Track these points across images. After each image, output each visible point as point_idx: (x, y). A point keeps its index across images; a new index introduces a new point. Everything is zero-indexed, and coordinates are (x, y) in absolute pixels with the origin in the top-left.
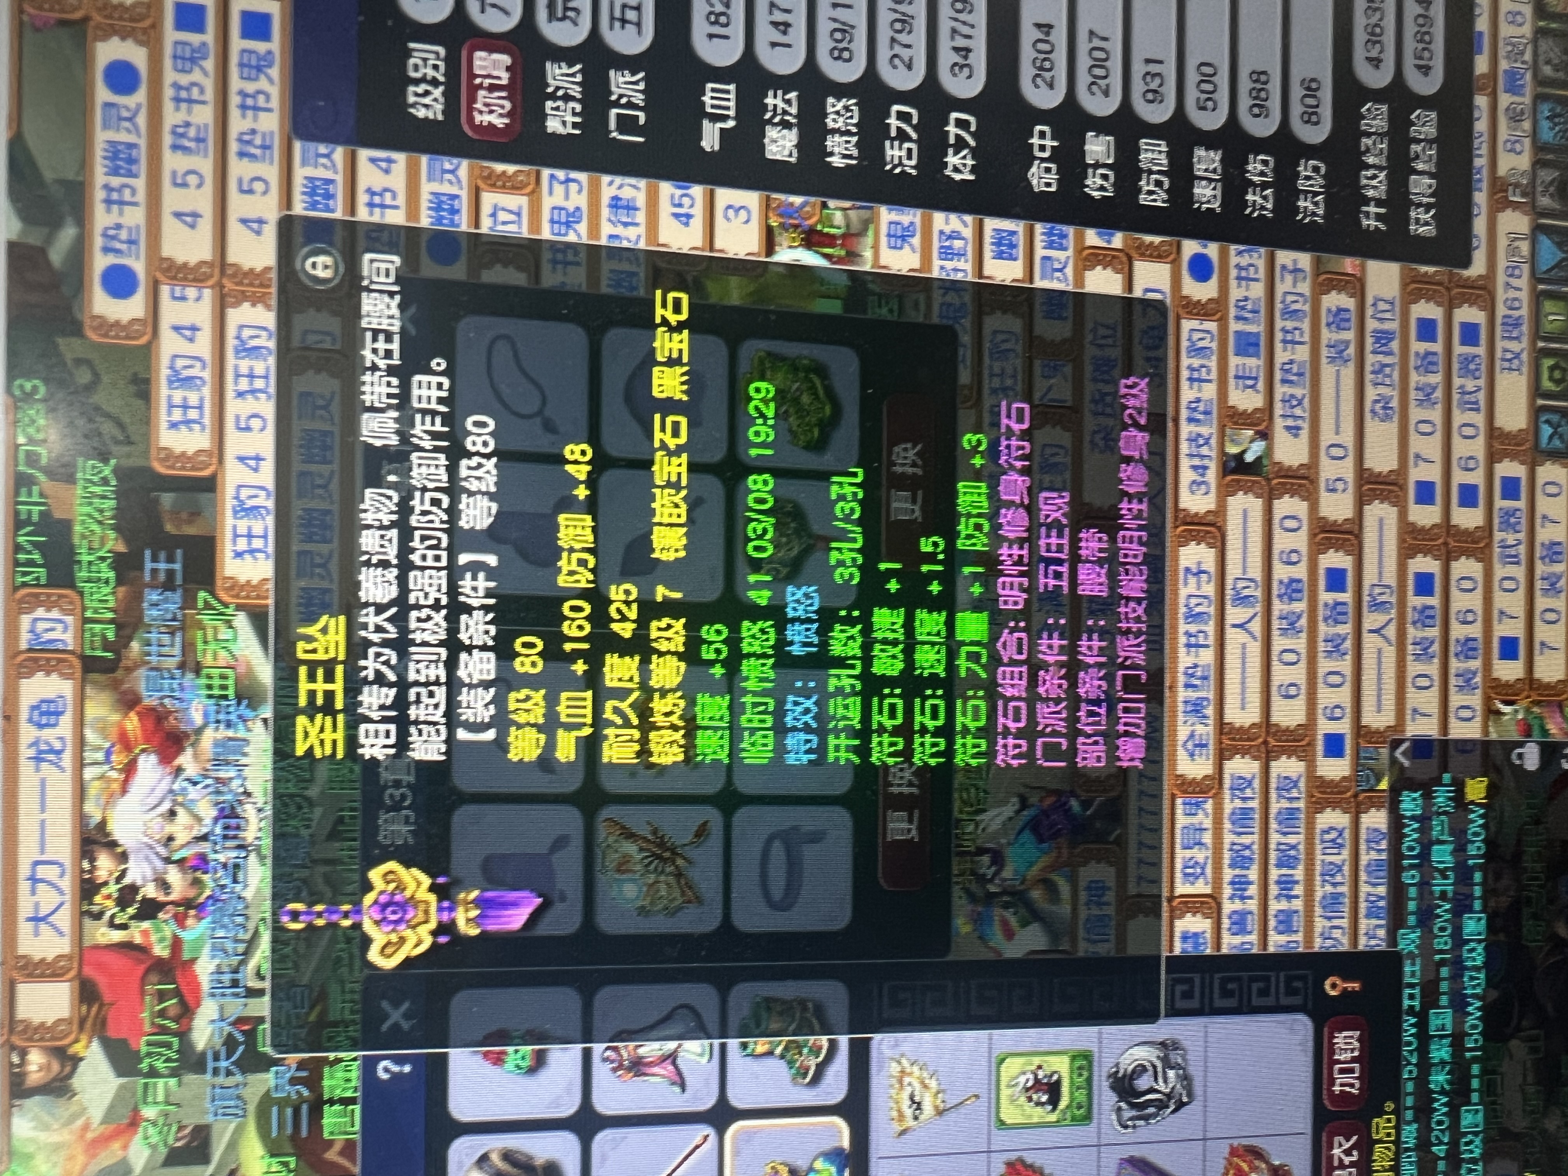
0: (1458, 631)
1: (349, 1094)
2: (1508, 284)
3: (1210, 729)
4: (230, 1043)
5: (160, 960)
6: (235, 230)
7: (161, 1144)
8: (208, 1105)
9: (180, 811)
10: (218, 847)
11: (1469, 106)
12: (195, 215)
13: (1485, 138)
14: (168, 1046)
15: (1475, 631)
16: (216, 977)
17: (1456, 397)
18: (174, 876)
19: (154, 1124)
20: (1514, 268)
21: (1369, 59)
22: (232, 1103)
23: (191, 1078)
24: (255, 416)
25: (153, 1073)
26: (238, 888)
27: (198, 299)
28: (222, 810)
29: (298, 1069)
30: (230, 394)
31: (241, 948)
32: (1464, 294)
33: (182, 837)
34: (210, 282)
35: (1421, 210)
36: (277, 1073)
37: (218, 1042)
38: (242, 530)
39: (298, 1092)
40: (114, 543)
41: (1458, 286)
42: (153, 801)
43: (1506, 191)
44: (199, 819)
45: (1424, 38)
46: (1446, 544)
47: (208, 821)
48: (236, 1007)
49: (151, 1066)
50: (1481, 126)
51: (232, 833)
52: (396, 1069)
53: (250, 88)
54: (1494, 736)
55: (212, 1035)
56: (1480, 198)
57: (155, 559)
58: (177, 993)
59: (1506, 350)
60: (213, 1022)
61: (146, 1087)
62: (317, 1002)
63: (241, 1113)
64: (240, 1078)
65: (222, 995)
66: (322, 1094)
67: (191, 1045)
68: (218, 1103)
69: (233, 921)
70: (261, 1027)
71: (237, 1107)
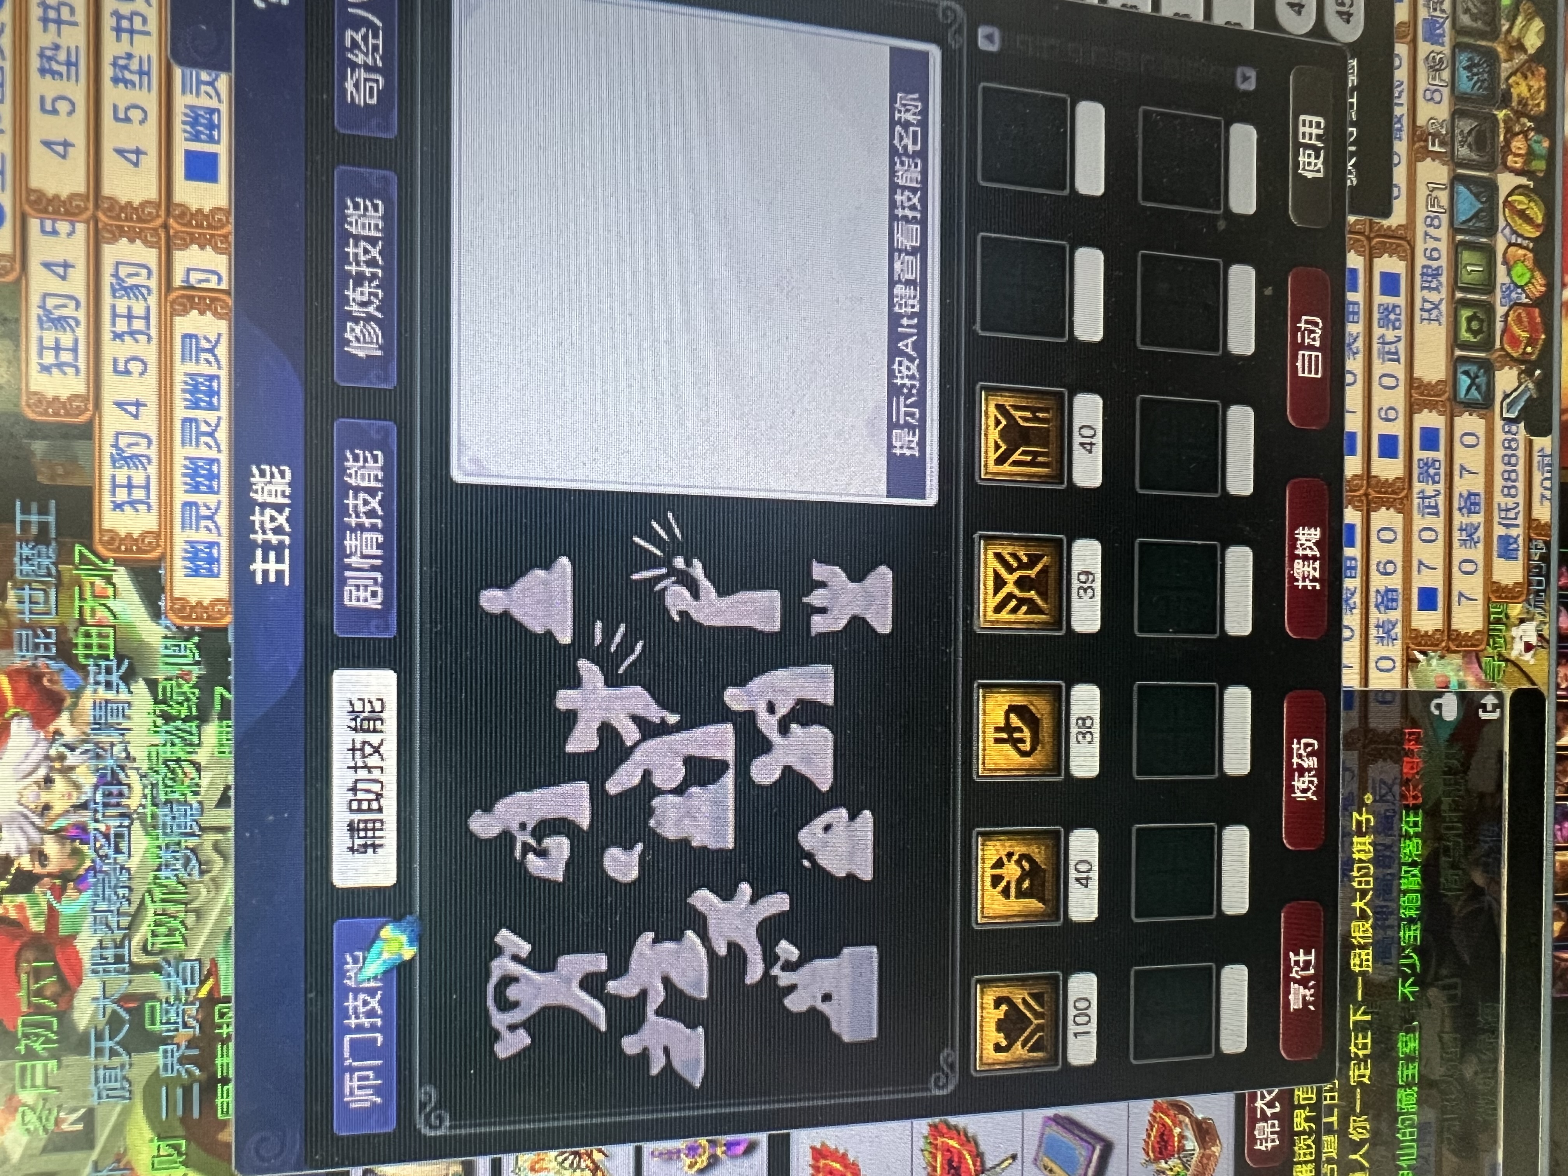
0: (1378, 582)
2: (1426, 234)
4: (115, 1022)
5: (36, 936)
6: (110, 162)
7: (41, 1129)
8: (92, 1087)
9: (57, 777)
10: (99, 816)
11: (1390, 54)
12: (66, 144)
13: (1405, 86)
14: (47, 1026)
15: (1396, 582)
16: (98, 952)
17: (1376, 347)
18: (51, 847)
19: (33, 1109)
20: (1432, 219)
21: (1291, 5)
22: (118, 1085)
23: (73, 1060)
24: (135, 359)
25: (31, 1054)
26: (121, 858)
27: (70, 234)
28: (103, 776)
29: (187, 1047)
30: (107, 336)
31: (125, 921)
32: (1383, 244)
33: (59, 805)
34: (85, 216)
36: (165, 1052)
37: (101, 1021)
38: (121, 478)
39: (188, 1071)
41: (1379, 236)
42: (27, 767)
43: (1426, 141)
44: (77, 786)
46: (1366, 495)
47: (88, 789)
48: (120, 984)
49: (29, 1048)
50: (1401, 74)
51: (114, 801)
53: (125, 8)
54: (1412, 687)
55: (95, 1012)
56: (1401, 147)
57: (26, 511)
58: (56, 970)
59: (1425, 301)
60: (95, 999)
61: (23, 1069)
62: (207, 978)
63: (127, 1095)
64: (125, 1058)
65: (105, 971)
66: (216, 1073)
67: (72, 1026)
68: (101, 1085)
69: (116, 893)
70: (148, 1005)
71: (123, 1088)
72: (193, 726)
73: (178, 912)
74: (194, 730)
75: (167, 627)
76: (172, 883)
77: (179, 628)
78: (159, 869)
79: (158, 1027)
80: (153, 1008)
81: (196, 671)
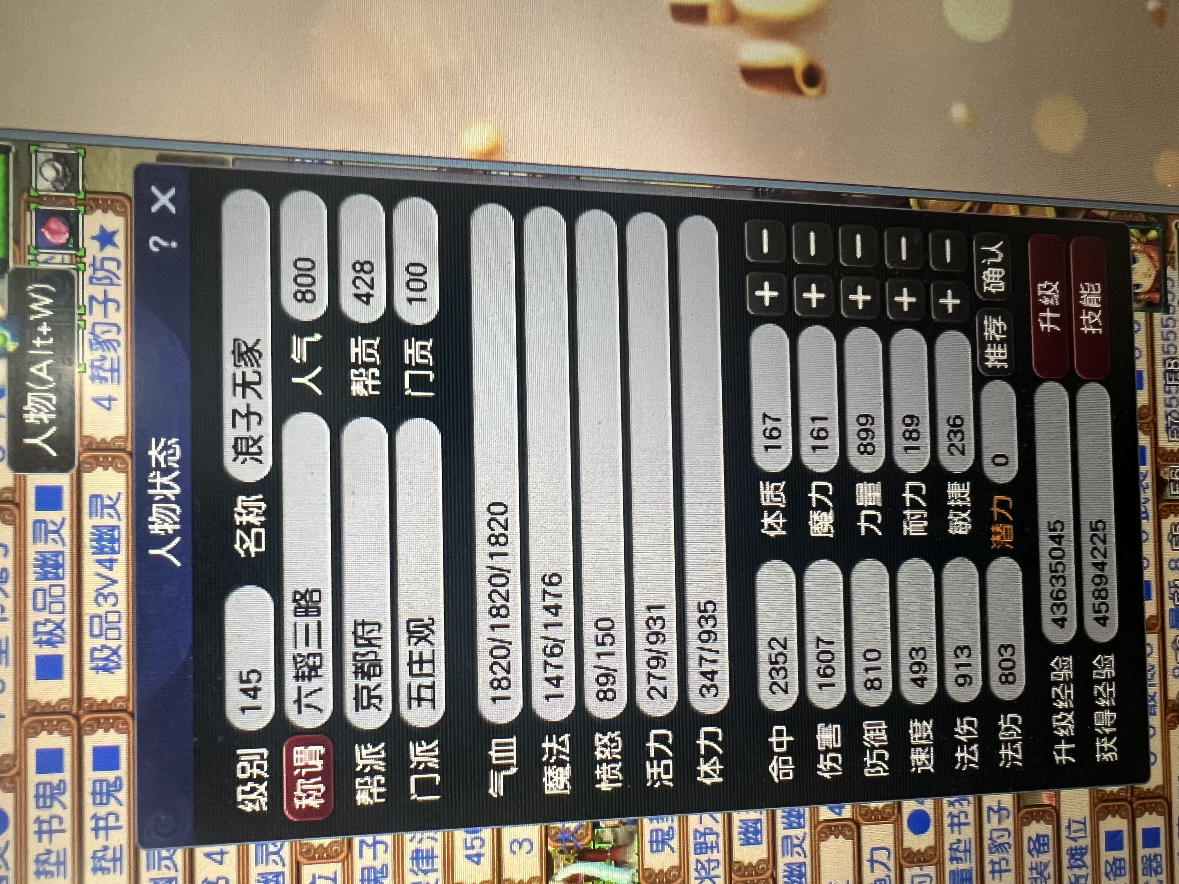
11: (1142, 644)
13: (1157, 669)
21: (1055, 621)
32: (1144, 805)
35: (1105, 739)
41: (1140, 798)
45: (1101, 594)
53: (102, 811)
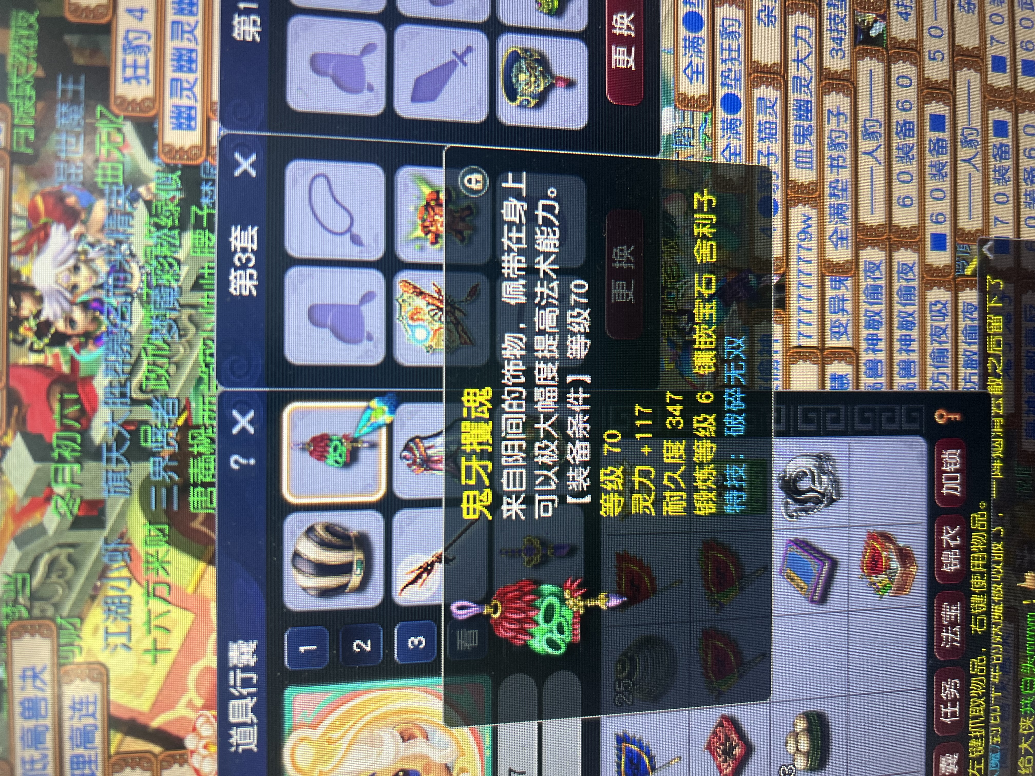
1: (208, 479)
3: (849, 227)
4: (120, 439)
5: (65, 376)
7: (68, 514)
8: (103, 484)
9: (82, 266)
10: (111, 294)
14: (74, 440)
18: (78, 315)
19: (63, 498)
22: (122, 484)
23: (91, 465)
25: (62, 460)
26: (125, 324)
28: (113, 266)
29: (169, 460)
31: (127, 368)
33: (83, 285)
36: (154, 462)
37: (111, 439)
38: (130, 62)
39: (170, 477)
40: (35, 69)
42: (62, 257)
44: (96, 273)
46: (1014, 101)
47: (103, 275)
48: (124, 413)
49: (60, 455)
52: (243, 461)
55: (107, 432)
57: (64, 81)
58: (78, 402)
60: (106, 423)
61: (56, 470)
62: (183, 410)
63: (128, 491)
64: (127, 465)
65: (114, 403)
66: (189, 479)
67: (90, 440)
68: (110, 483)
69: (122, 349)
70: (143, 428)
71: (125, 487)
72: (176, 232)
73: (164, 363)
74: (177, 236)
75: (159, 164)
76: (160, 343)
77: (168, 165)
78: (151, 332)
79: (149, 445)
80: (146, 431)
81: (179, 195)
